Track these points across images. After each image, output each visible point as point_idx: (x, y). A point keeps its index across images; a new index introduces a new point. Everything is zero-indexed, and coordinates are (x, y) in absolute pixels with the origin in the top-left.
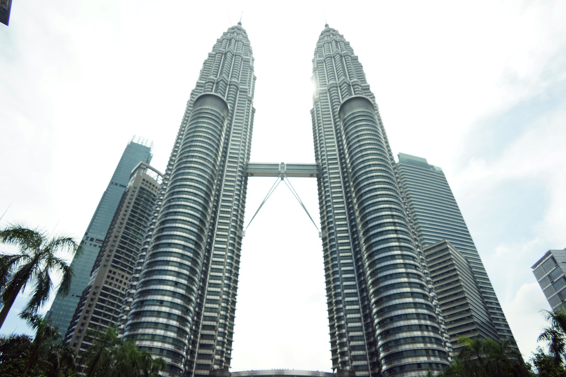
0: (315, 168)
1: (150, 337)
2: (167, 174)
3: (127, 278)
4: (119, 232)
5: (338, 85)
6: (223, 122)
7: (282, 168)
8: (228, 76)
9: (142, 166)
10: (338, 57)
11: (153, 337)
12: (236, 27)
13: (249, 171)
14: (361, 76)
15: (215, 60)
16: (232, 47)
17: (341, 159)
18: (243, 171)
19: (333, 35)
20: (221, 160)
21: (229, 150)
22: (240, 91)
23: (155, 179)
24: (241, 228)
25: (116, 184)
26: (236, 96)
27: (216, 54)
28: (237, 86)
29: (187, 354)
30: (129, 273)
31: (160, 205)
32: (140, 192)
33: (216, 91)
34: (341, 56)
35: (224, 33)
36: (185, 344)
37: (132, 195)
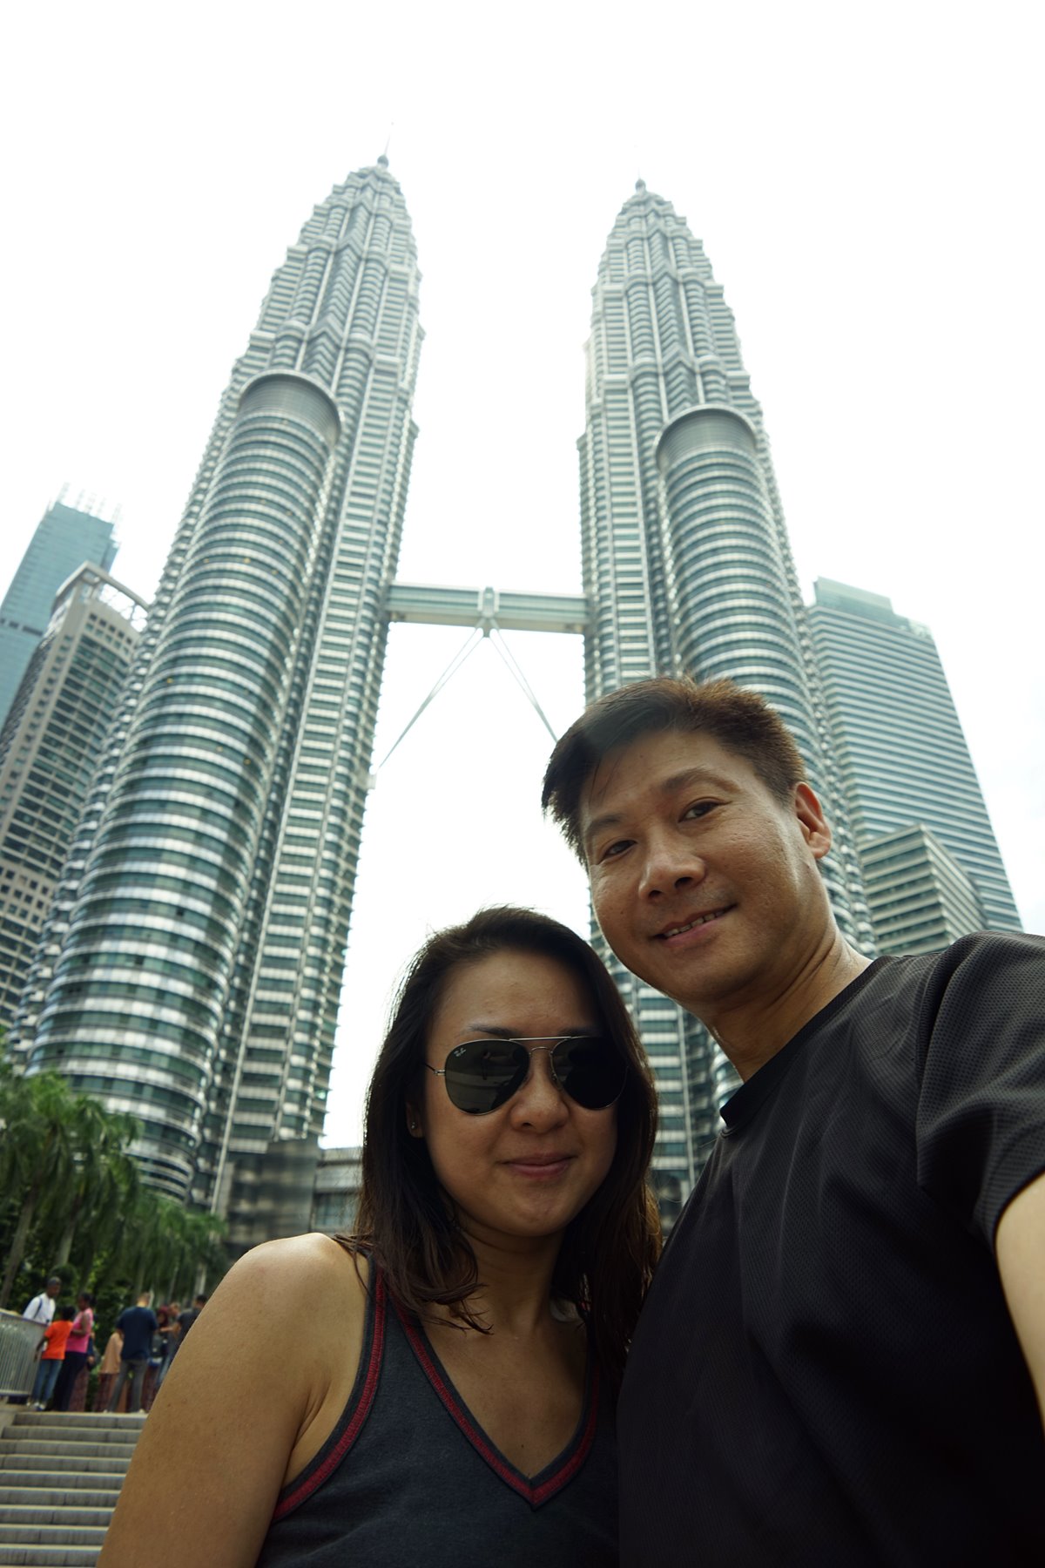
0: (581, 607)
1: (107, 1052)
2: (159, 604)
3: (45, 891)
4: (22, 762)
5: (660, 370)
6: (322, 462)
7: (488, 602)
8: (343, 323)
9: (87, 576)
10: (666, 284)
11: (116, 1052)
12: (372, 172)
13: (394, 606)
14: (729, 348)
15: (305, 271)
16: (356, 233)
17: (654, 587)
18: (376, 605)
19: (658, 215)
20: (316, 573)
21: (339, 545)
22: (378, 372)
23: (126, 615)
24: (366, 764)
25: (14, 625)
26: (364, 384)
27: (310, 252)
28: (366, 356)
29: (208, 1098)
30: (50, 876)
31: (138, 692)
32: (82, 651)
33: (306, 367)
34: (676, 283)
35: (335, 186)
36: (201, 1073)
37: (59, 660)
